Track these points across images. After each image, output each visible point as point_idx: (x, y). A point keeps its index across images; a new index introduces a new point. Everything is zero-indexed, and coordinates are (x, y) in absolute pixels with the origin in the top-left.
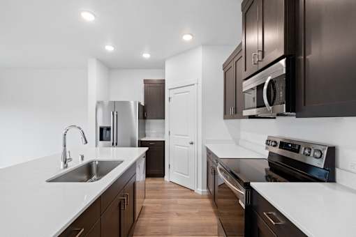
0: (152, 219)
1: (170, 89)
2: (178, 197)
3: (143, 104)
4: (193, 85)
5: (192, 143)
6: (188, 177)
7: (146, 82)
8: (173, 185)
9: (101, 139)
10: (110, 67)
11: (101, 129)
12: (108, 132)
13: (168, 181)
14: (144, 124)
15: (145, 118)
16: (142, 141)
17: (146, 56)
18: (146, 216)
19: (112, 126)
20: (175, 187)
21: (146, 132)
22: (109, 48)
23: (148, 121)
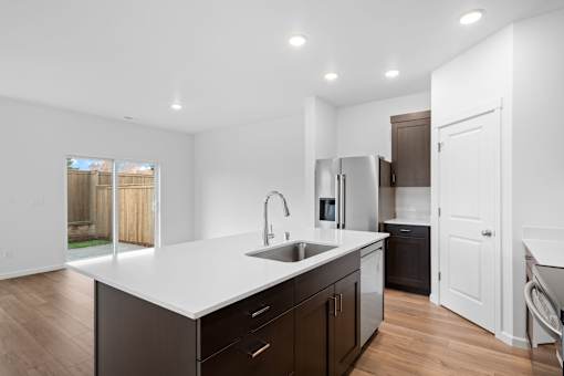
0: (391, 356)
1: (440, 128)
2: (453, 337)
3: (389, 159)
4: (493, 111)
5: (489, 234)
6: (481, 304)
7: (394, 120)
8: (447, 314)
9: (322, 217)
10: (336, 106)
11: (323, 202)
12: (331, 207)
13: (437, 303)
14: (393, 195)
15: (393, 184)
16: (386, 225)
17: (392, 74)
18: (381, 347)
19: (336, 198)
20: (449, 317)
21: (398, 209)
22: (331, 77)
23: (399, 190)
